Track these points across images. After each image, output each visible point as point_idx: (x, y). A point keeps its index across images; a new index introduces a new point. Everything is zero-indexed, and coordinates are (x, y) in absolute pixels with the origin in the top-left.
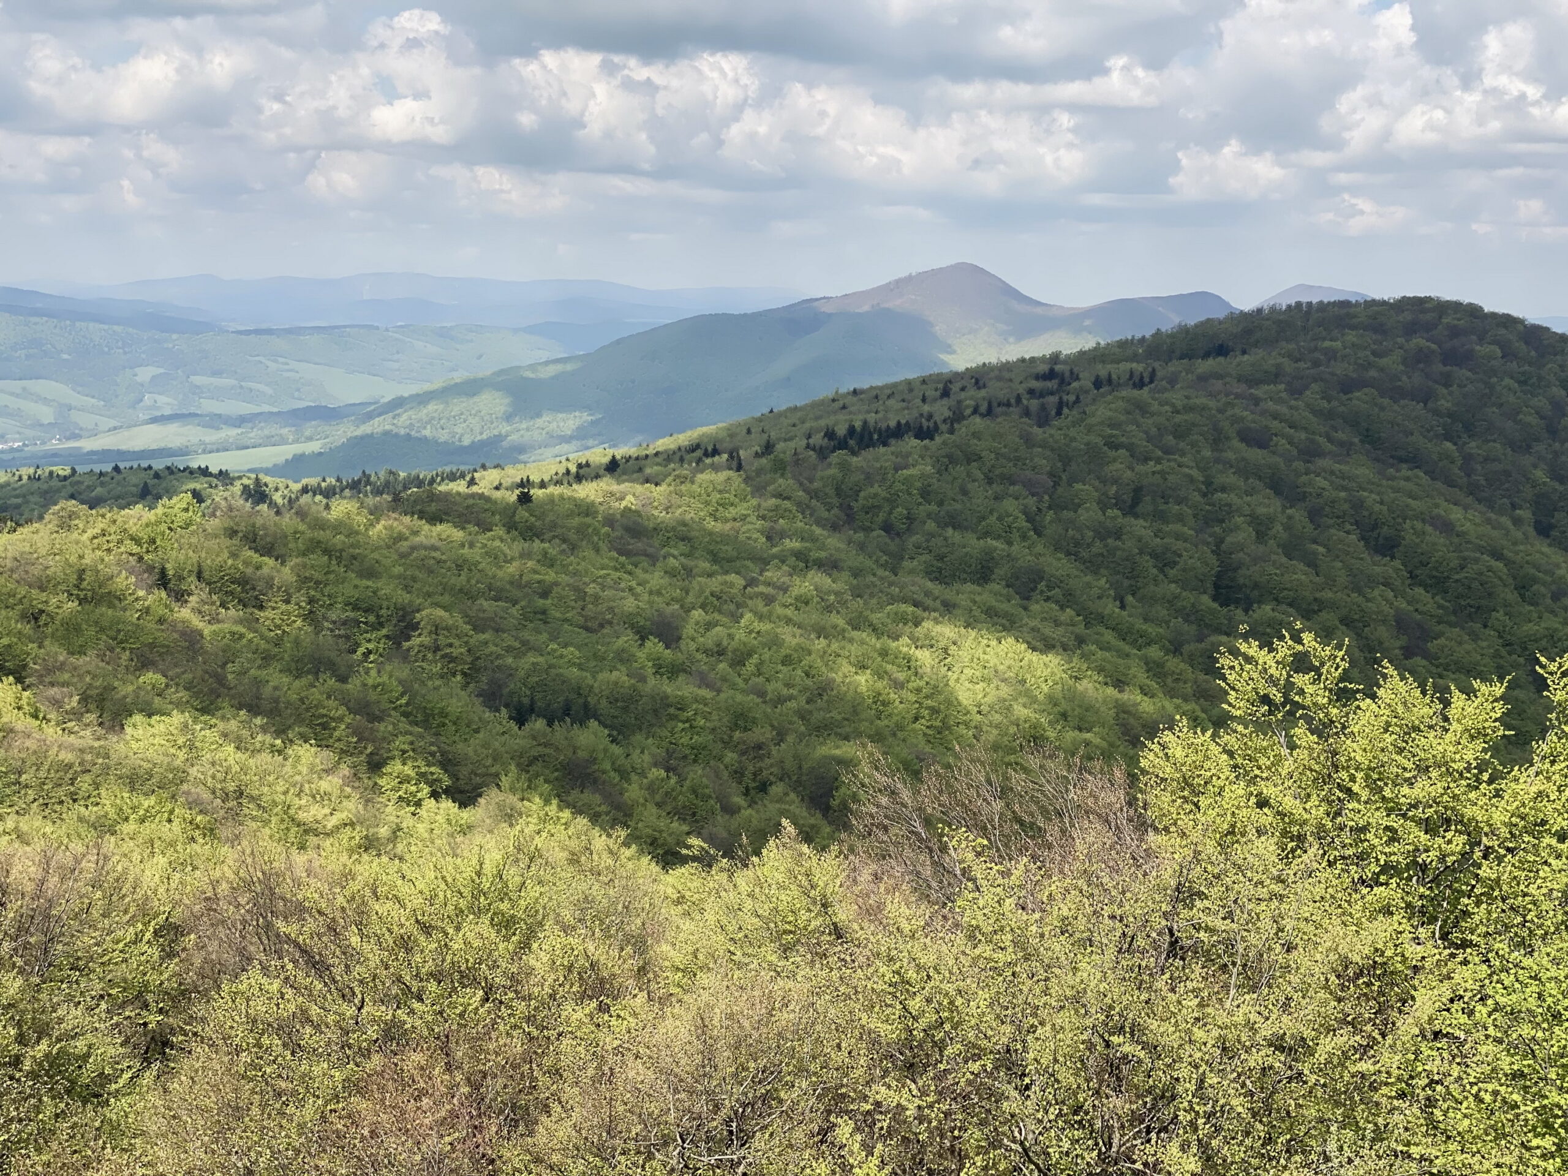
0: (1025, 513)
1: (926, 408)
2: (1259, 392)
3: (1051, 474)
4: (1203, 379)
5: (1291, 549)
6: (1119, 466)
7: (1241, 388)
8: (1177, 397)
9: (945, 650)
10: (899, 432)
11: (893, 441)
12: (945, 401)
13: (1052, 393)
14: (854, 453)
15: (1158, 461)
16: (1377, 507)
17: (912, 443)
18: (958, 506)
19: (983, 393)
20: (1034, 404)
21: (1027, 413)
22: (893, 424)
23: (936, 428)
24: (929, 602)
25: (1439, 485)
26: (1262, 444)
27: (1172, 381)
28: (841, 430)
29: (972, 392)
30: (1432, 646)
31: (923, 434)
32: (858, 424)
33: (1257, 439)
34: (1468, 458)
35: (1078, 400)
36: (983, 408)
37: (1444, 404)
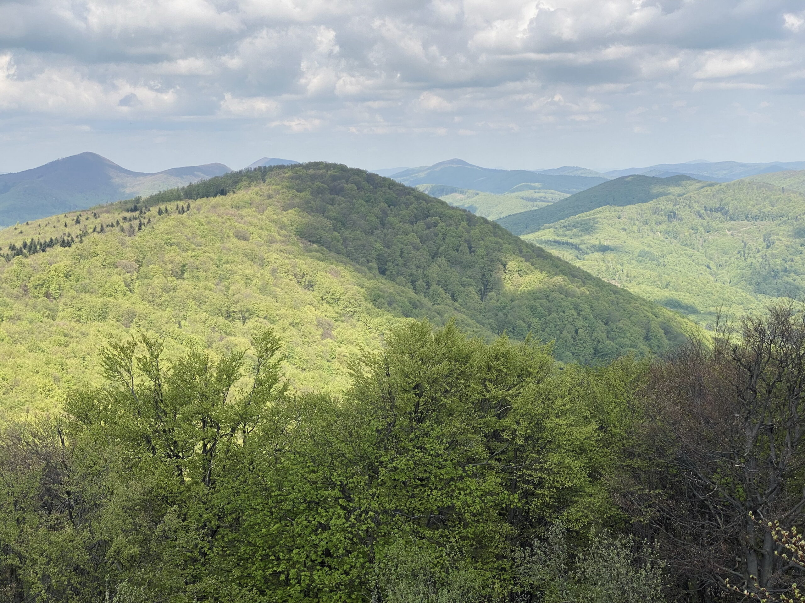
0: (125, 282)
1: (67, 230)
2: (244, 212)
3: (137, 261)
4: (214, 207)
5: (263, 290)
6: (172, 254)
7: (233, 211)
8: (201, 217)
9: (84, 358)
10: (51, 244)
11: (48, 249)
12: (78, 226)
13: (136, 219)
14: (26, 257)
15: (193, 250)
16: (304, 267)
17: (58, 249)
18: (87, 281)
19: (98, 220)
20: (126, 225)
21: (123, 230)
22: (48, 240)
23: (73, 241)
24: (73, 334)
25: (332, 254)
26: (245, 239)
27: (199, 209)
28: (19, 245)
29: (92, 219)
30: (334, 333)
31: (66, 244)
32: (28, 242)
33: (243, 237)
34: (345, 239)
35: (149, 222)
36: (99, 229)
37: (332, 214)
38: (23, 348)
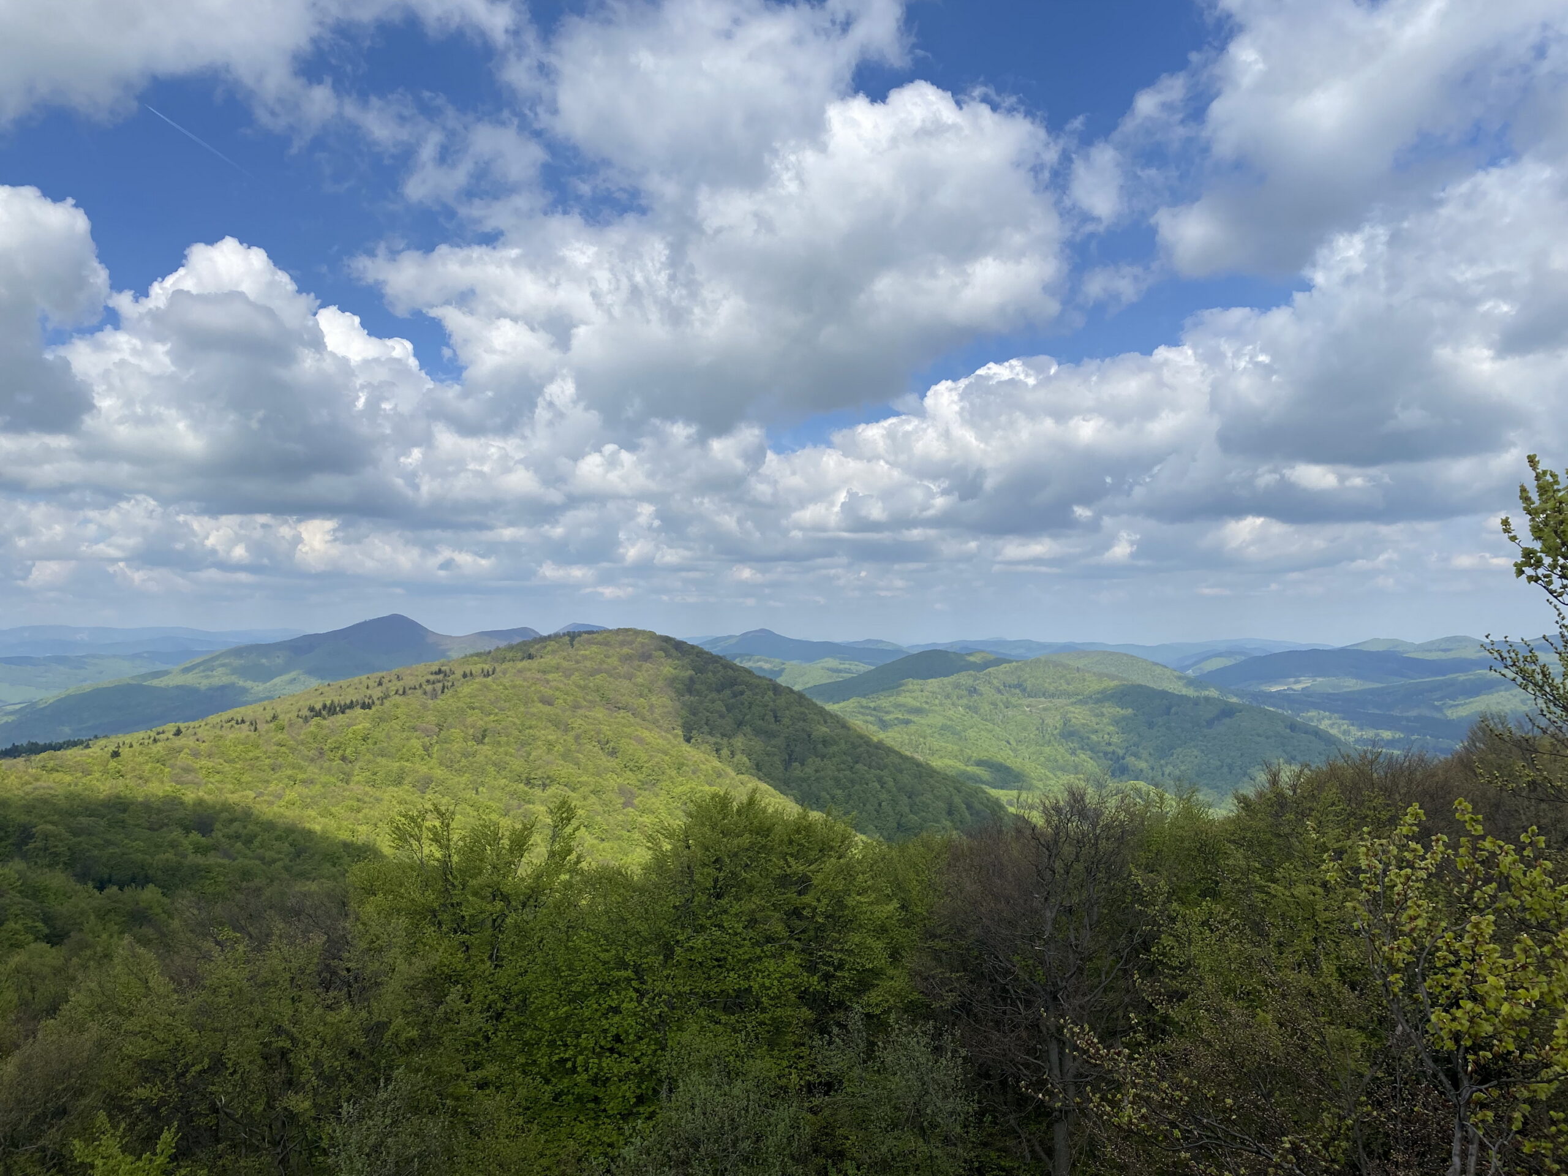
0: (424, 747)
1: (369, 692)
2: (550, 677)
3: (438, 725)
4: (519, 671)
5: (566, 756)
6: (475, 719)
7: (539, 676)
8: (506, 681)
9: (376, 825)
10: (351, 706)
11: (347, 711)
12: (380, 688)
13: (439, 681)
14: (324, 718)
15: (496, 714)
16: (608, 733)
17: (358, 711)
18: (385, 745)
19: (401, 683)
20: (429, 688)
21: (425, 693)
22: (348, 702)
23: (373, 703)
24: (367, 799)
25: (638, 720)
26: (550, 704)
27: (504, 673)
28: (318, 706)
29: (395, 682)
30: (636, 802)
31: (365, 706)
32: (328, 703)
33: (547, 701)
34: (652, 706)
35: (453, 685)
36: (401, 692)
37: (640, 680)
38: (313, 813)
